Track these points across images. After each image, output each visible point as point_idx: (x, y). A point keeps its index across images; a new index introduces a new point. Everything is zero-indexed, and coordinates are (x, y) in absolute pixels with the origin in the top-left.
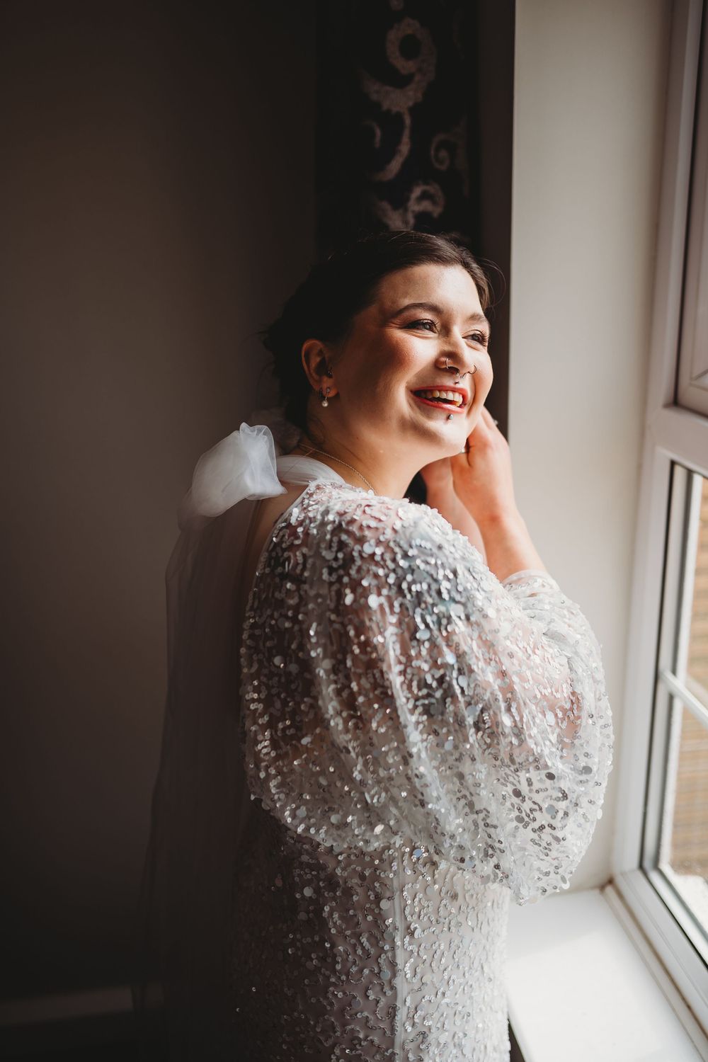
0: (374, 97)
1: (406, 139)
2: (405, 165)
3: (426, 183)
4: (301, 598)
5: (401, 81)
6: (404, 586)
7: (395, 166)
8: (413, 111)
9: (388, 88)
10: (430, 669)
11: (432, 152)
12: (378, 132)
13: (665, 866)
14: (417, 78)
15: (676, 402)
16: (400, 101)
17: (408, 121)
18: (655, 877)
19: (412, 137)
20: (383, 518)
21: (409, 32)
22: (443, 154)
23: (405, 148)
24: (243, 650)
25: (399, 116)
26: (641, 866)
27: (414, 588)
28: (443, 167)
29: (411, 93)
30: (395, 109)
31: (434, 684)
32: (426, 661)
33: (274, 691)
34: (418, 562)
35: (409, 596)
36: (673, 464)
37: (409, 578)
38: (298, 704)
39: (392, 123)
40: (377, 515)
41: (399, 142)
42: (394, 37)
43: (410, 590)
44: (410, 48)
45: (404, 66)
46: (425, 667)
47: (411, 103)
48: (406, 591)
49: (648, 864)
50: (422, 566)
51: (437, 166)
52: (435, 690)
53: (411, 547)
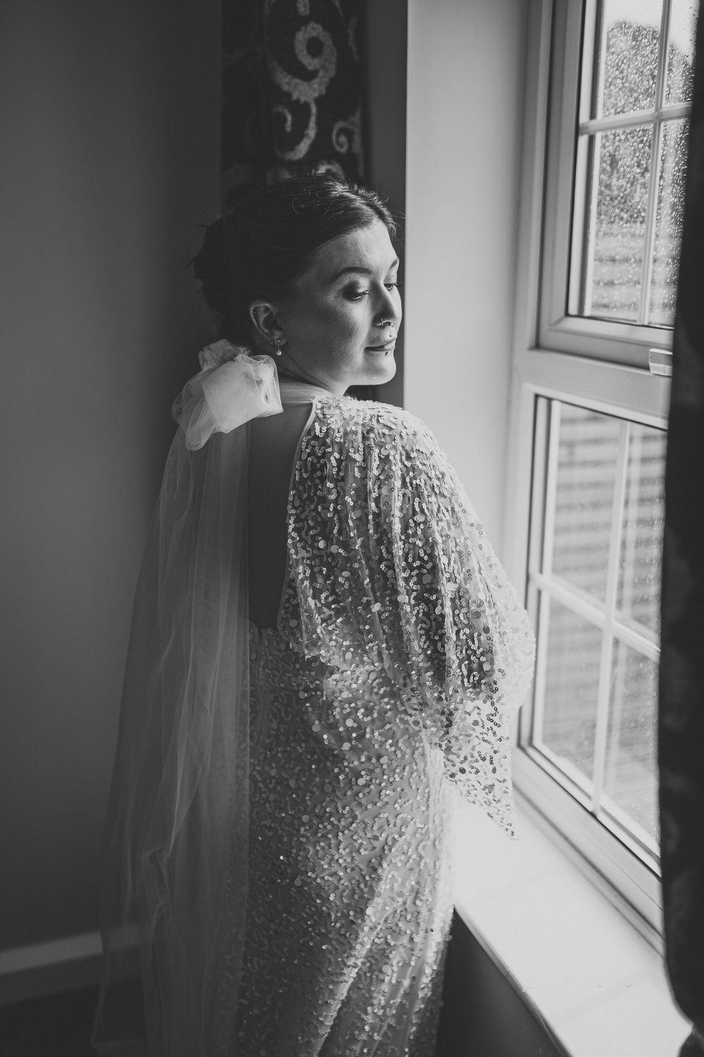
0: (286, 88)
1: (312, 124)
2: (312, 146)
3: (329, 163)
4: (338, 493)
5: (309, 76)
6: (408, 480)
7: (303, 148)
8: (318, 101)
9: (298, 81)
10: (423, 546)
11: (334, 138)
12: (289, 118)
13: (537, 742)
14: (321, 74)
15: (537, 345)
16: (307, 92)
17: (314, 110)
18: (531, 751)
19: (318, 124)
20: (393, 427)
21: (314, 34)
22: (343, 139)
23: (312, 132)
24: (290, 541)
25: (306, 106)
26: (519, 745)
27: (414, 482)
28: (343, 150)
29: (316, 86)
30: (303, 99)
31: (426, 558)
32: (420, 540)
33: (316, 570)
34: (418, 463)
35: (410, 488)
36: (537, 396)
37: (411, 474)
38: (336, 577)
39: (301, 111)
40: (389, 424)
41: (306, 126)
42: (301, 37)
43: (411, 484)
44: (315, 47)
45: (311, 63)
46: (420, 544)
47: (316, 95)
48: (409, 485)
49: (524, 743)
50: (420, 466)
51: (338, 149)
52: (427, 562)
53: (412, 450)
